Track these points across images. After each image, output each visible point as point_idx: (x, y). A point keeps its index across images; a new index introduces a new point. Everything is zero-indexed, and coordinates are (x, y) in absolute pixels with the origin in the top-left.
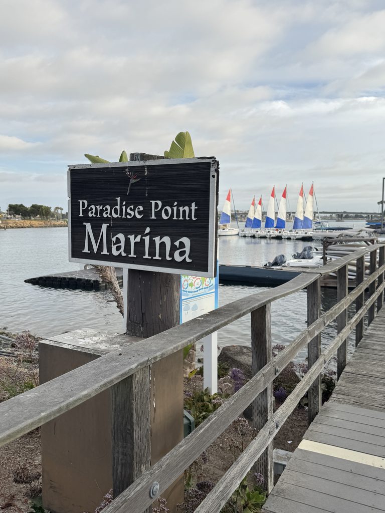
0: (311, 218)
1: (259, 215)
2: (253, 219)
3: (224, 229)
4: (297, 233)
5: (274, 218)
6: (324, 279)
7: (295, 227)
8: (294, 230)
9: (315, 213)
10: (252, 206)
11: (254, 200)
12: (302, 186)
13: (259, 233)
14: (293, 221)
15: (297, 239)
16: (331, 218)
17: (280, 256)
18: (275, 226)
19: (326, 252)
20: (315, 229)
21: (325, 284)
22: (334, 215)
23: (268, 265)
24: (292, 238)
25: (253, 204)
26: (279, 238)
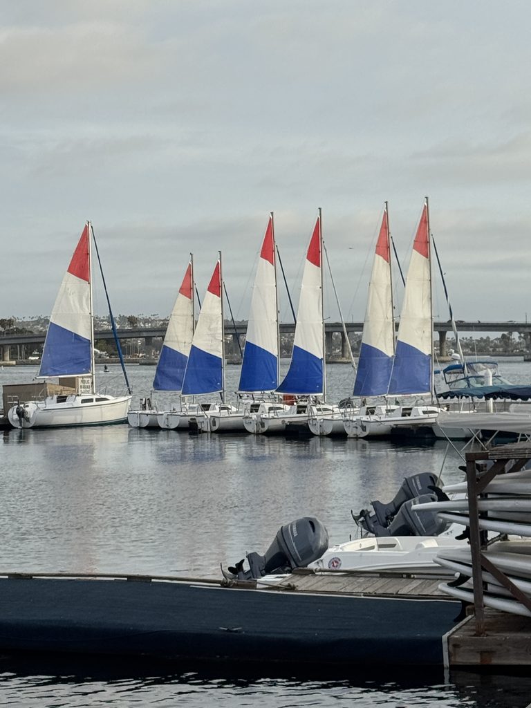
0: (426, 348)
1: (213, 336)
2: (187, 353)
3: (62, 399)
4: (371, 411)
5: (273, 349)
6: (478, 634)
7: (363, 387)
8: (357, 400)
9: (441, 328)
10: (183, 299)
11: (189, 273)
12: (386, 214)
13: (214, 411)
14: (355, 360)
15: (373, 438)
16: (506, 349)
17: (300, 524)
18: (280, 380)
19: (484, 505)
20: (445, 396)
21: (482, 653)
22: (515, 336)
23: (246, 567)
24: (350, 432)
25: (188, 289)
26: (296, 434)
